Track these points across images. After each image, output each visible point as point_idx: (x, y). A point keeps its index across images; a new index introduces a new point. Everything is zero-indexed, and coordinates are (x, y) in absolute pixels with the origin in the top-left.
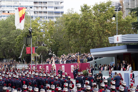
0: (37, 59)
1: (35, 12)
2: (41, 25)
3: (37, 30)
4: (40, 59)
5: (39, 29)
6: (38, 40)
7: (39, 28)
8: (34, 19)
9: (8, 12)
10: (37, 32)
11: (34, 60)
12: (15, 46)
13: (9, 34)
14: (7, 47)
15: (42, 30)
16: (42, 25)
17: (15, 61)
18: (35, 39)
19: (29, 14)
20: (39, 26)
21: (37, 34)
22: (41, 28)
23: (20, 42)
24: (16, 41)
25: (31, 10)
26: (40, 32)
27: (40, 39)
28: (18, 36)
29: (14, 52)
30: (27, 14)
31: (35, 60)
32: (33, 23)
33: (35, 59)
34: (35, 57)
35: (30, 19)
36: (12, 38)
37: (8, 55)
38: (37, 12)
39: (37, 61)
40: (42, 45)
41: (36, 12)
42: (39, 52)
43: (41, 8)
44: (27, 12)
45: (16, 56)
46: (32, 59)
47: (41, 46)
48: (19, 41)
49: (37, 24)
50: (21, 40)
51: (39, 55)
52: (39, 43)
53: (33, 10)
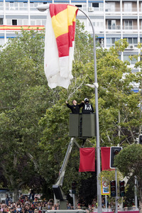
0: (118, 191)
1: (109, 21)
2: (132, 66)
3: (119, 85)
4: (131, 190)
5: (126, 82)
6: (122, 122)
7: (124, 78)
8: (107, 46)
9: (14, 22)
10: (119, 95)
11: (109, 193)
12: (40, 144)
13: (16, 100)
14: (11, 148)
15: (137, 85)
16: (137, 66)
17: (39, 197)
18: (111, 119)
19: (88, 30)
20: (124, 71)
21: (117, 101)
22: (131, 78)
23: (56, 128)
24: (44, 125)
25: (96, 12)
26: (128, 91)
27: (130, 118)
28: (49, 109)
29: (36, 166)
30: (83, 27)
31: (113, 195)
32: (103, 59)
33: (113, 189)
34: (113, 184)
35: (92, 46)
36: (29, 115)
37: (16, 175)
38: (118, 20)
39: (117, 197)
40: (138, 139)
41: (113, 22)
42: (125, 164)
43: (130, 5)
44: (81, 21)
45: (42, 181)
46: (102, 190)
47: (131, 142)
48: (54, 127)
49: (117, 65)
50: (61, 121)
51: (126, 175)
52: (125, 131)
53: (103, 13)
